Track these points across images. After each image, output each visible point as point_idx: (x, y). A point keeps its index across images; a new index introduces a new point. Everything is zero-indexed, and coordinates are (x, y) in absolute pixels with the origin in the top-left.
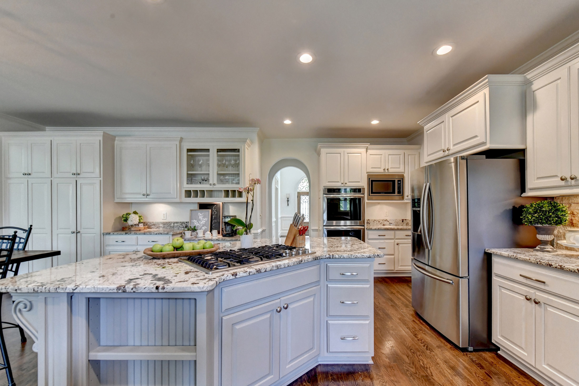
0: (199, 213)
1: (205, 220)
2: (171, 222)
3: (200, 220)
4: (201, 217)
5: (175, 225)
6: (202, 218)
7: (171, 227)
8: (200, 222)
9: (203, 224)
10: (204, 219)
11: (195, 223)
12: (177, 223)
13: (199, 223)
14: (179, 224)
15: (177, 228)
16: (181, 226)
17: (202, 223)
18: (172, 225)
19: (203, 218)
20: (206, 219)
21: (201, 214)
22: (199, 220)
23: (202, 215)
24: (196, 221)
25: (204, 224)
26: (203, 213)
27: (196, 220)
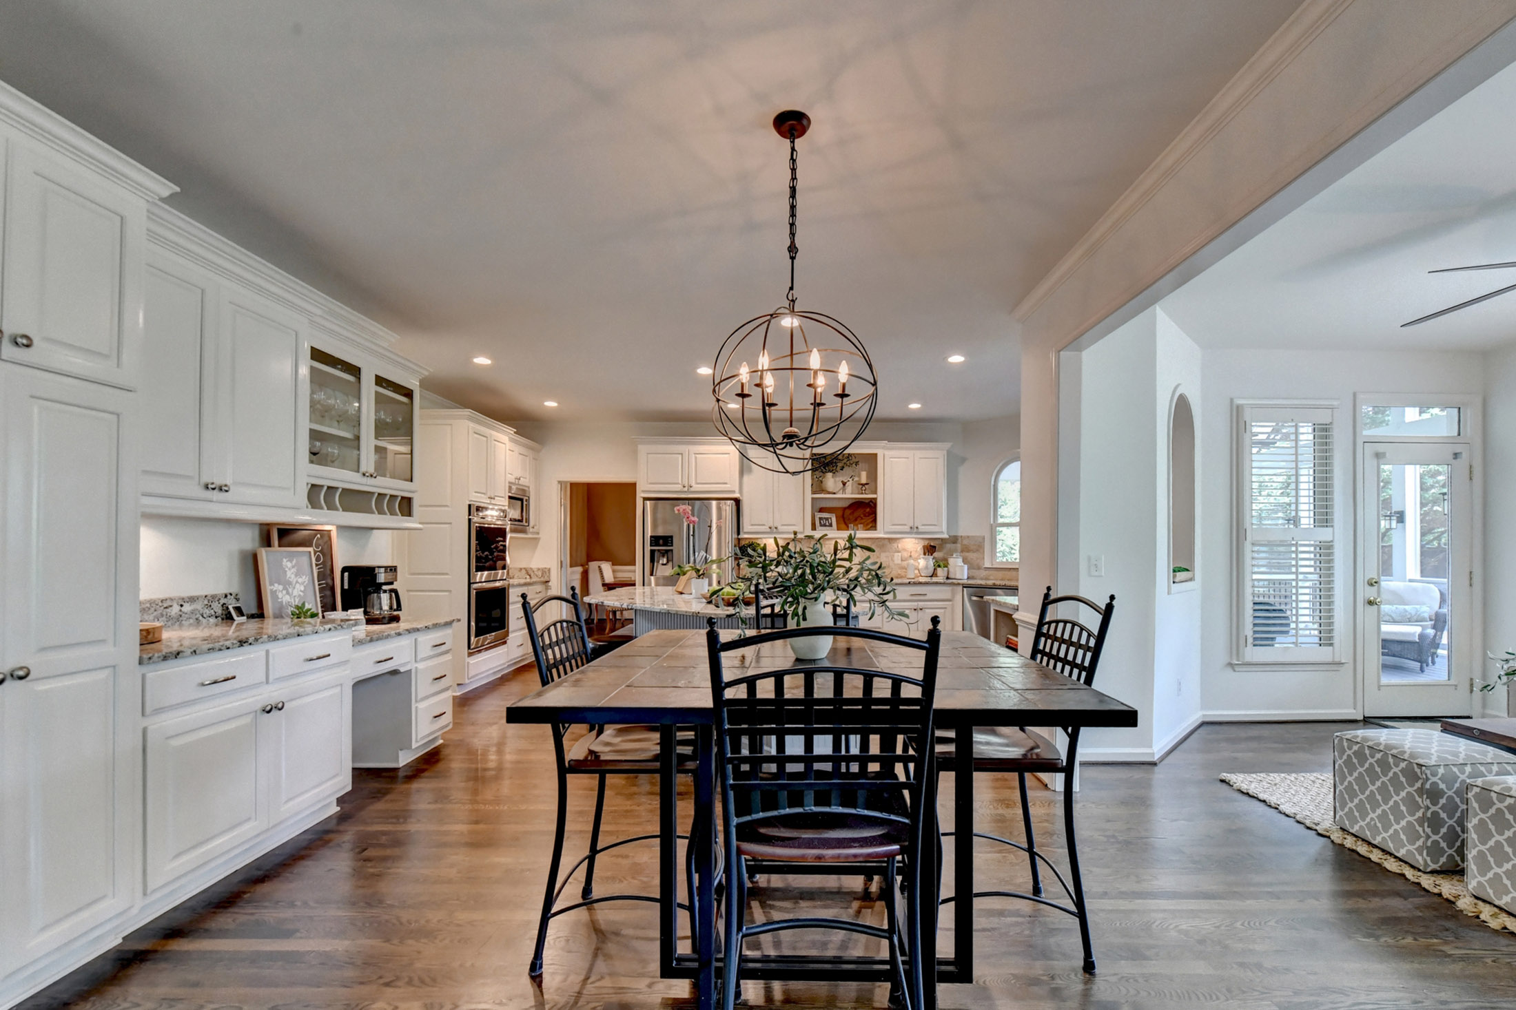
0: (285, 560)
1: (303, 583)
2: (171, 599)
3: (290, 583)
4: (290, 574)
5: (187, 608)
6: (293, 576)
7: (169, 618)
8: (290, 590)
9: (300, 595)
10: (300, 580)
11: (280, 595)
12: (192, 600)
13: (288, 593)
14: (198, 606)
15: (191, 621)
16: (207, 612)
17: (295, 593)
18: (175, 609)
19: (296, 576)
20: (305, 579)
21: (289, 564)
22: (287, 584)
23: (293, 567)
24: (281, 587)
25: (302, 594)
26: (294, 562)
27: (279, 584)
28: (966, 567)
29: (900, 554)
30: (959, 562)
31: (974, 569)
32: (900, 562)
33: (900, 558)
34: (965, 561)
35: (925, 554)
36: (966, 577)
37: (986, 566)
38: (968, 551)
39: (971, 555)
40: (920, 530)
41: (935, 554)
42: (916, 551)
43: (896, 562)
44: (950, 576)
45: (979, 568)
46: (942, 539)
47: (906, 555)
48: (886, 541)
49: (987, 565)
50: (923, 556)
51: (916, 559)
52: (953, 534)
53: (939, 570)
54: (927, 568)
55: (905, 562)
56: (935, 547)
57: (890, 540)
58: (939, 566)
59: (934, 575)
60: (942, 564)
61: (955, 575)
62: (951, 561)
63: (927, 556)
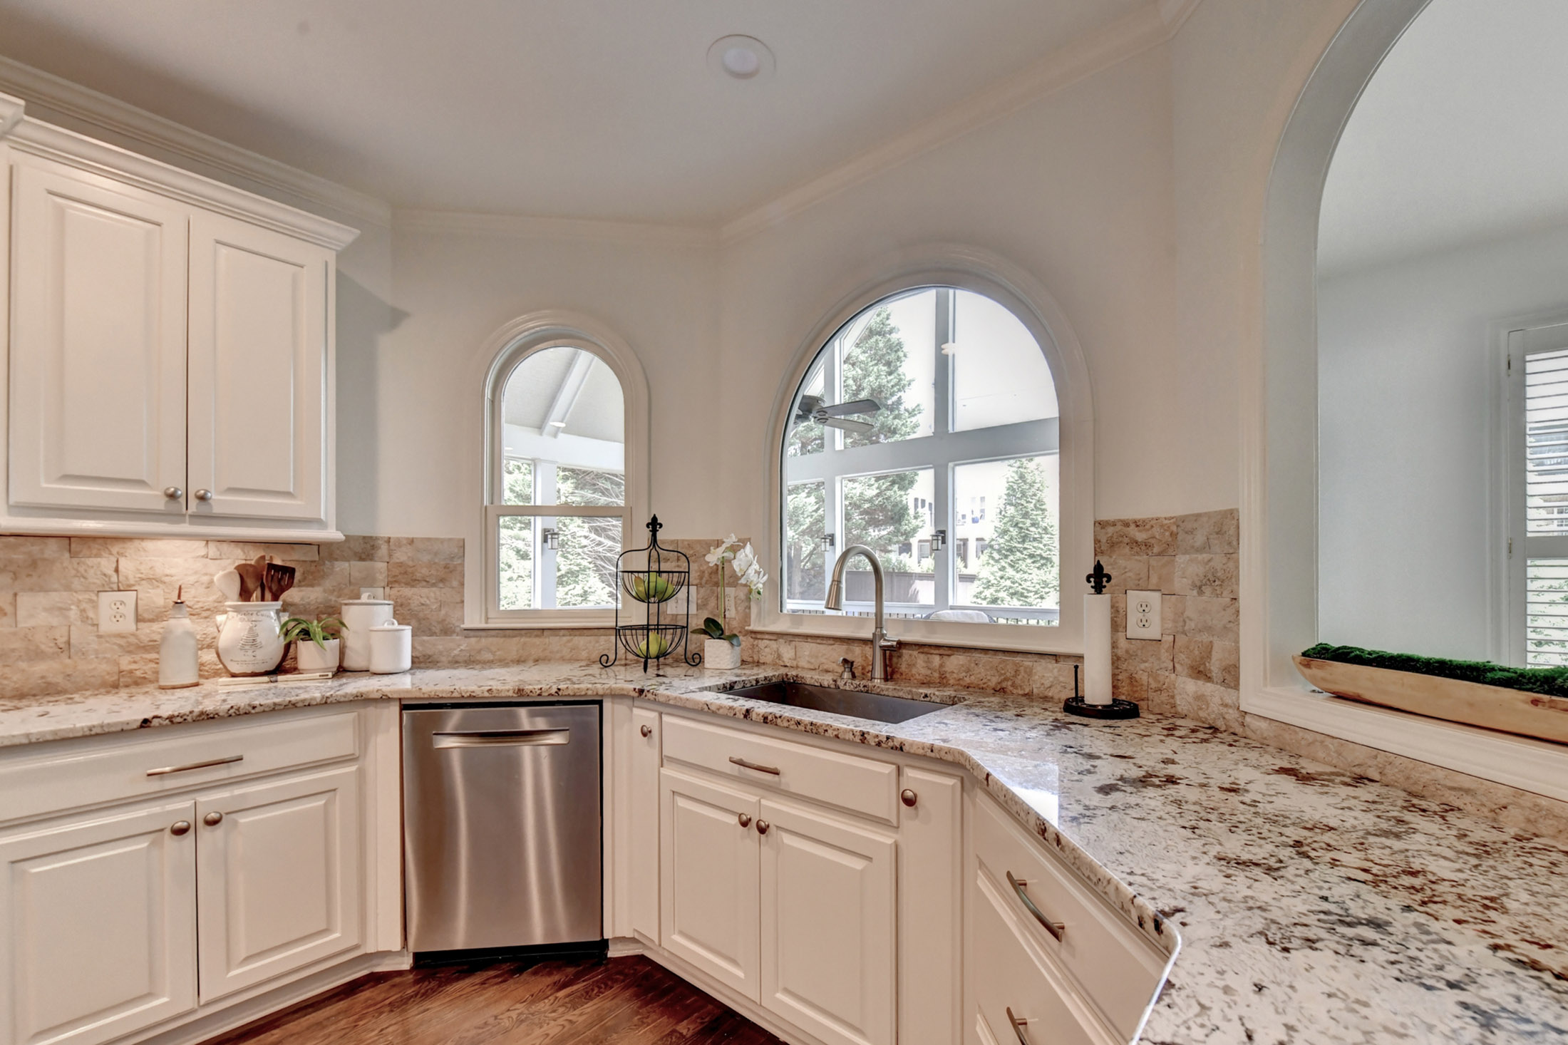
28: (407, 631)
29: (129, 597)
30: (383, 615)
31: (432, 634)
32: (128, 625)
33: (129, 611)
34: (402, 613)
35: (245, 594)
36: (407, 663)
37: (466, 625)
38: (413, 582)
39: (419, 596)
40: (217, 509)
41: (292, 595)
42: (210, 585)
43: (107, 626)
44: (348, 663)
45: (447, 631)
46: (318, 545)
47: (158, 598)
48: (52, 548)
49: (472, 618)
50: (233, 601)
51: (208, 613)
52: (359, 530)
53: (307, 653)
54: (252, 643)
55: (156, 627)
56: (291, 571)
57: (68, 539)
58: (306, 634)
59: (284, 667)
60: (315, 627)
61: (369, 660)
62: (352, 615)
63: (255, 603)
